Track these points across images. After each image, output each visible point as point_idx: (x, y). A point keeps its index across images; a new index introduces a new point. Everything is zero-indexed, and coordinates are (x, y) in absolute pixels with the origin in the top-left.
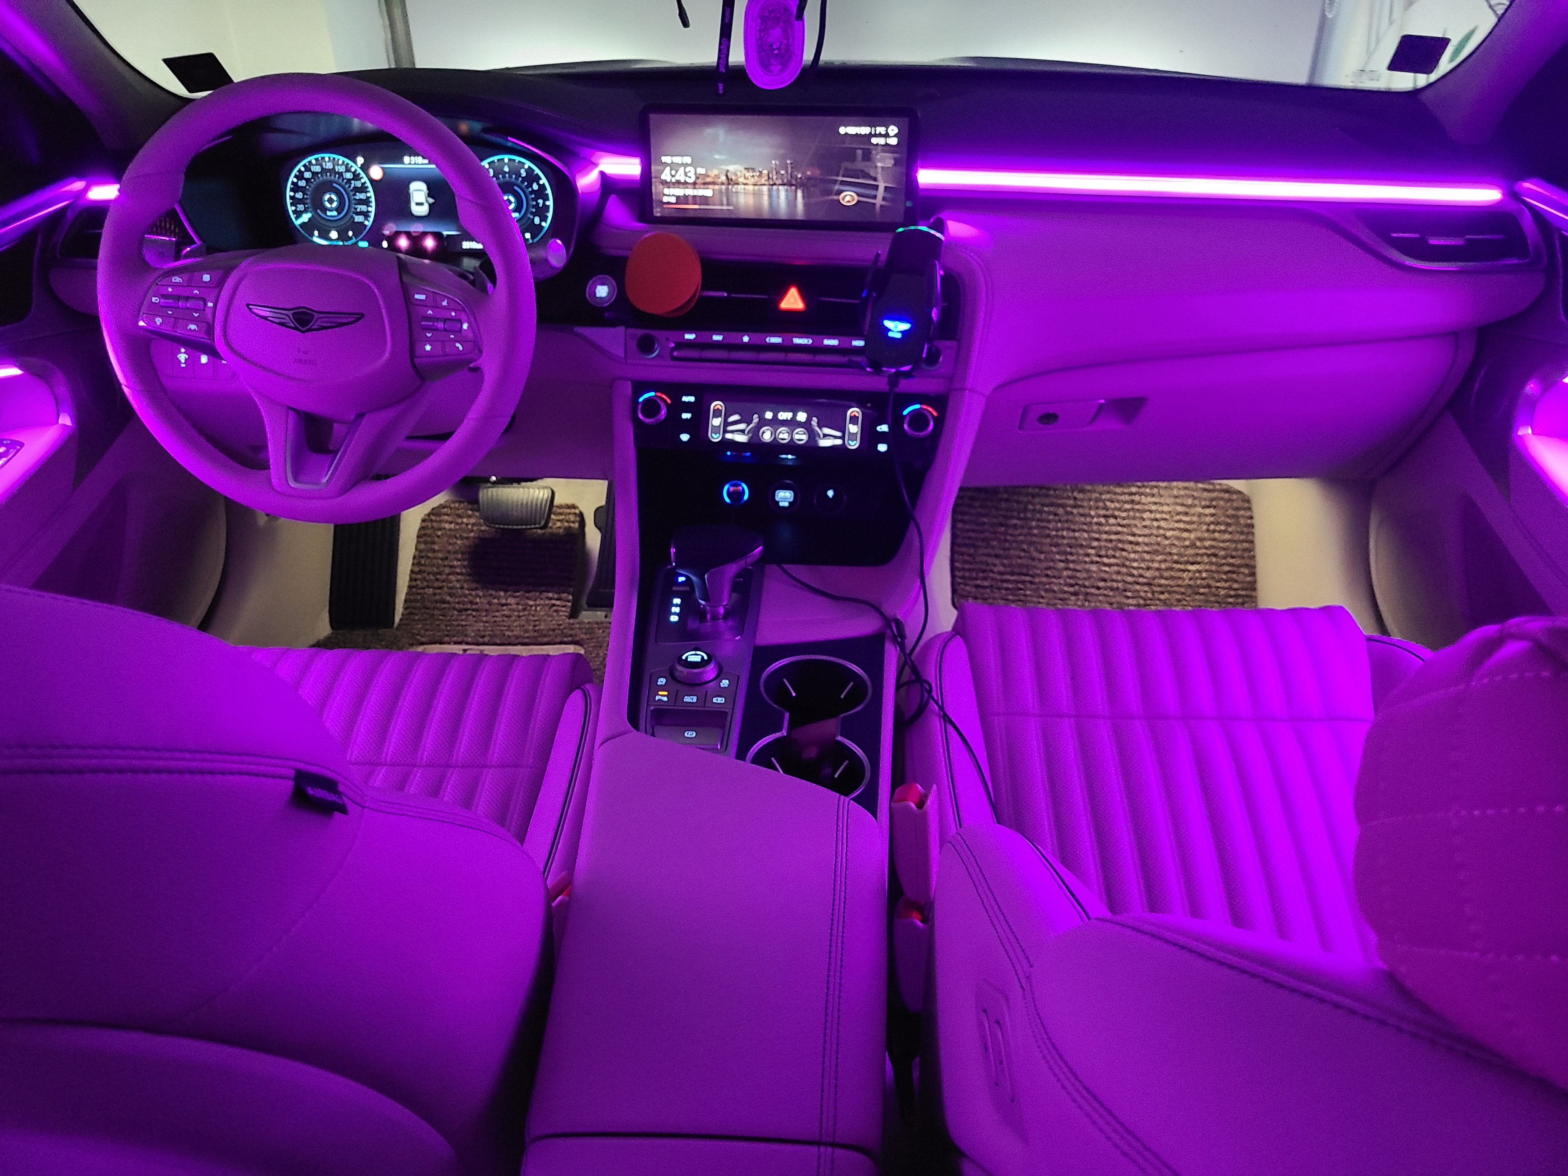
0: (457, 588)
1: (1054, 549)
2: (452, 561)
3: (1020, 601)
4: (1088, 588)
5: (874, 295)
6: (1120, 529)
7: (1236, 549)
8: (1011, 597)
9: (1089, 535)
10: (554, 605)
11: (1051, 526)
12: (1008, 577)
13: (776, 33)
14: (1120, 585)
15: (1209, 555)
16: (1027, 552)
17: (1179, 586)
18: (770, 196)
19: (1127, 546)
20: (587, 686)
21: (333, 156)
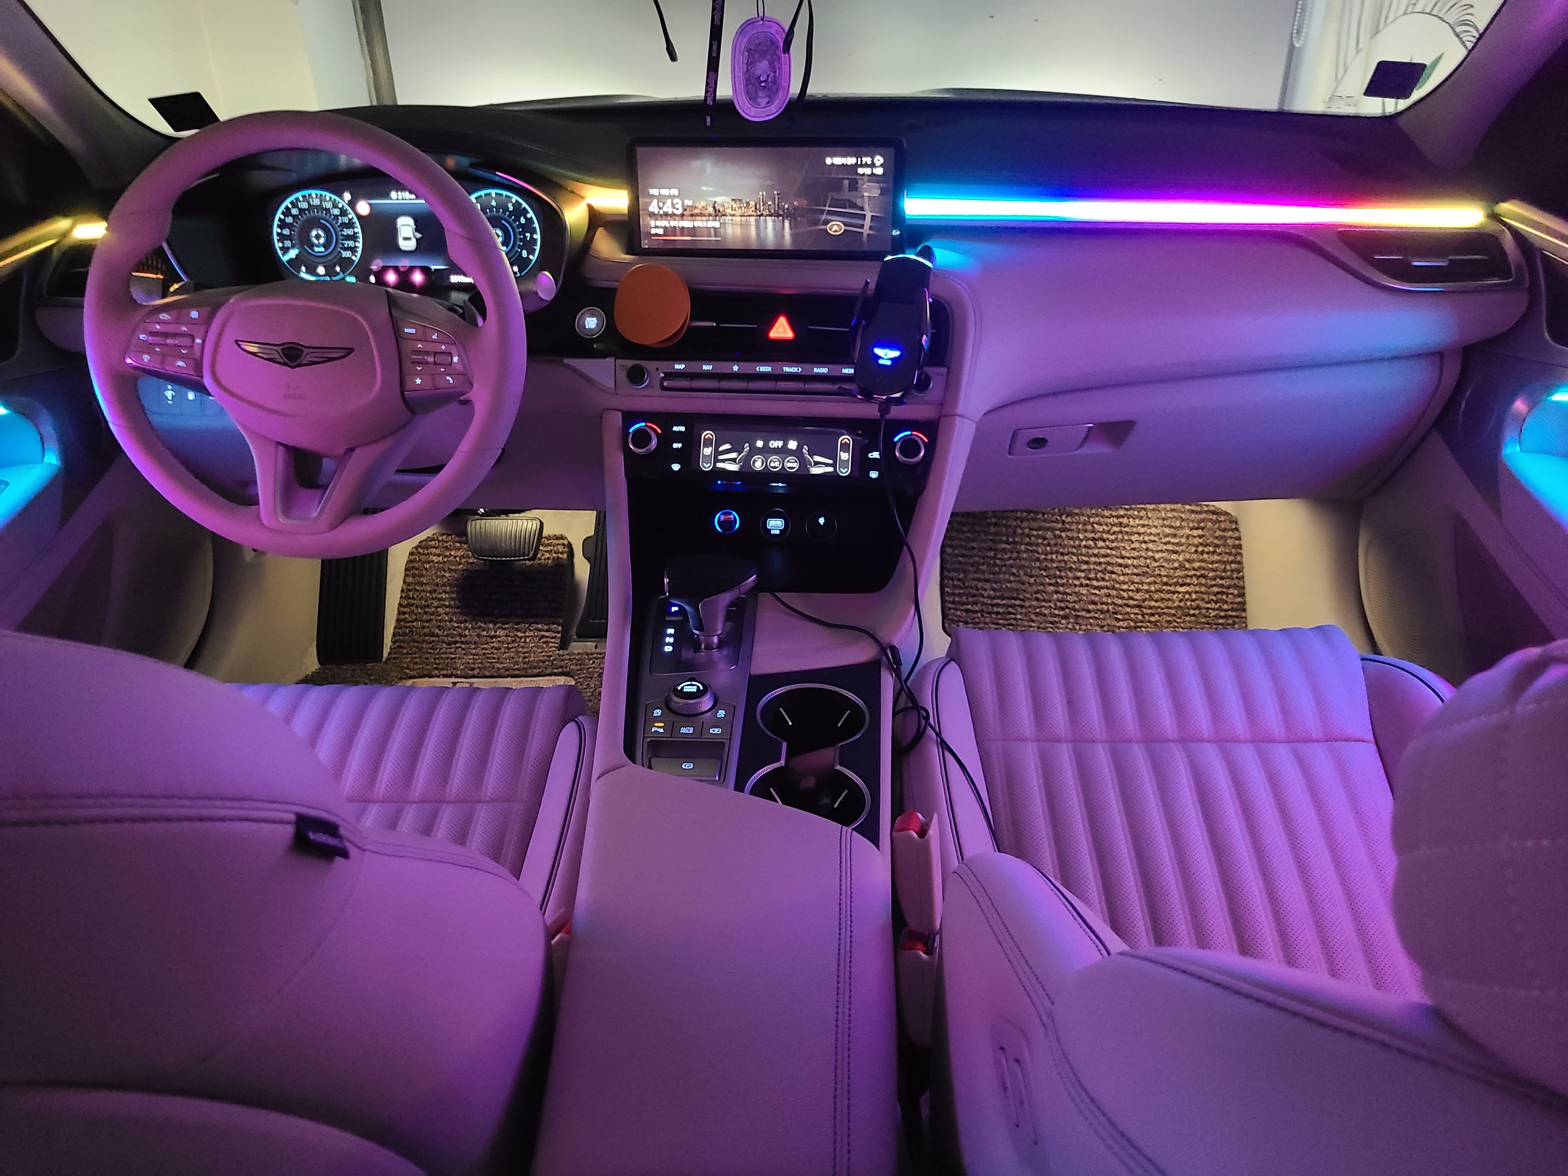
0: (446, 621)
1: (1044, 574)
2: (440, 593)
3: (1012, 625)
4: (1079, 611)
5: (864, 322)
6: (1108, 551)
7: (1225, 570)
8: (1001, 622)
9: (1078, 559)
10: (544, 636)
11: (1040, 551)
12: (999, 601)
13: (762, 67)
14: (1110, 607)
15: (1198, 577)
16: (1017, 576)
17: (1169, 607)
18: (757, 227)
19: (1116, 569)
20: (581, 718)
21: (319, 192)
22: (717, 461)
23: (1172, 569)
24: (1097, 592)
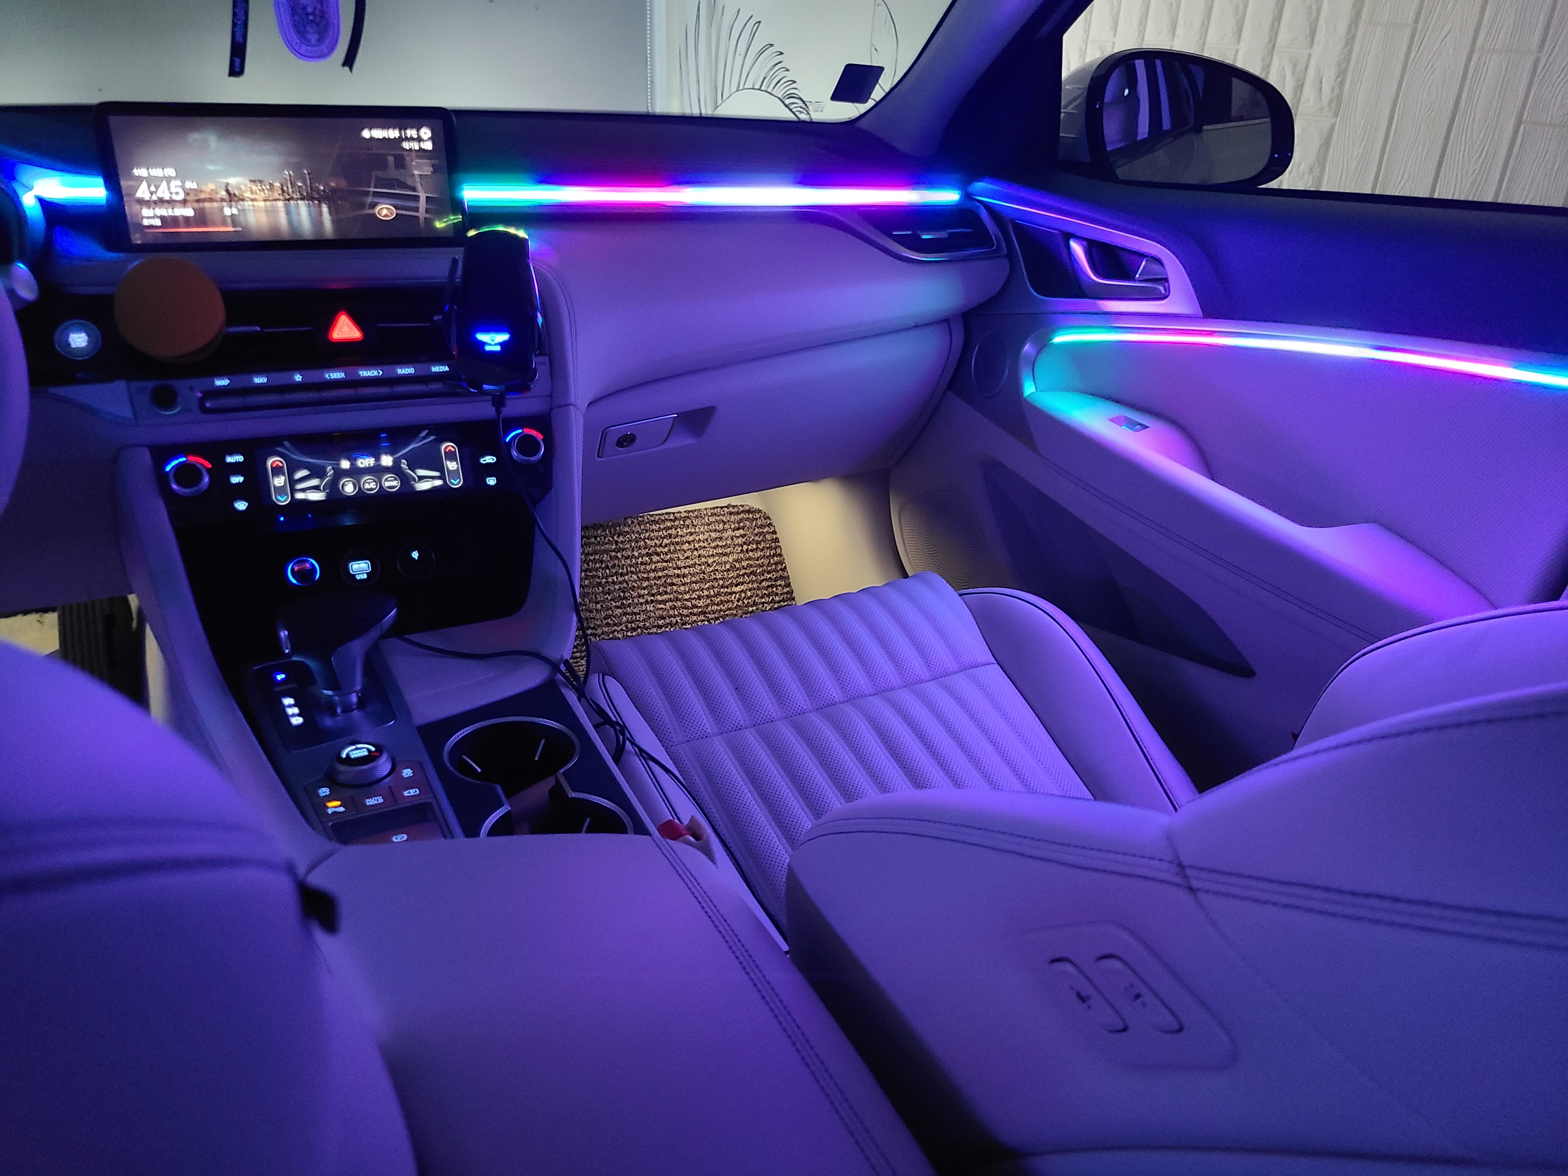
1: (608, 597)
7: (769, 564)
15: (748, 575)
18: (288, 213)
22: (293, 491)
23: (725, 571)
24: (662, 606)
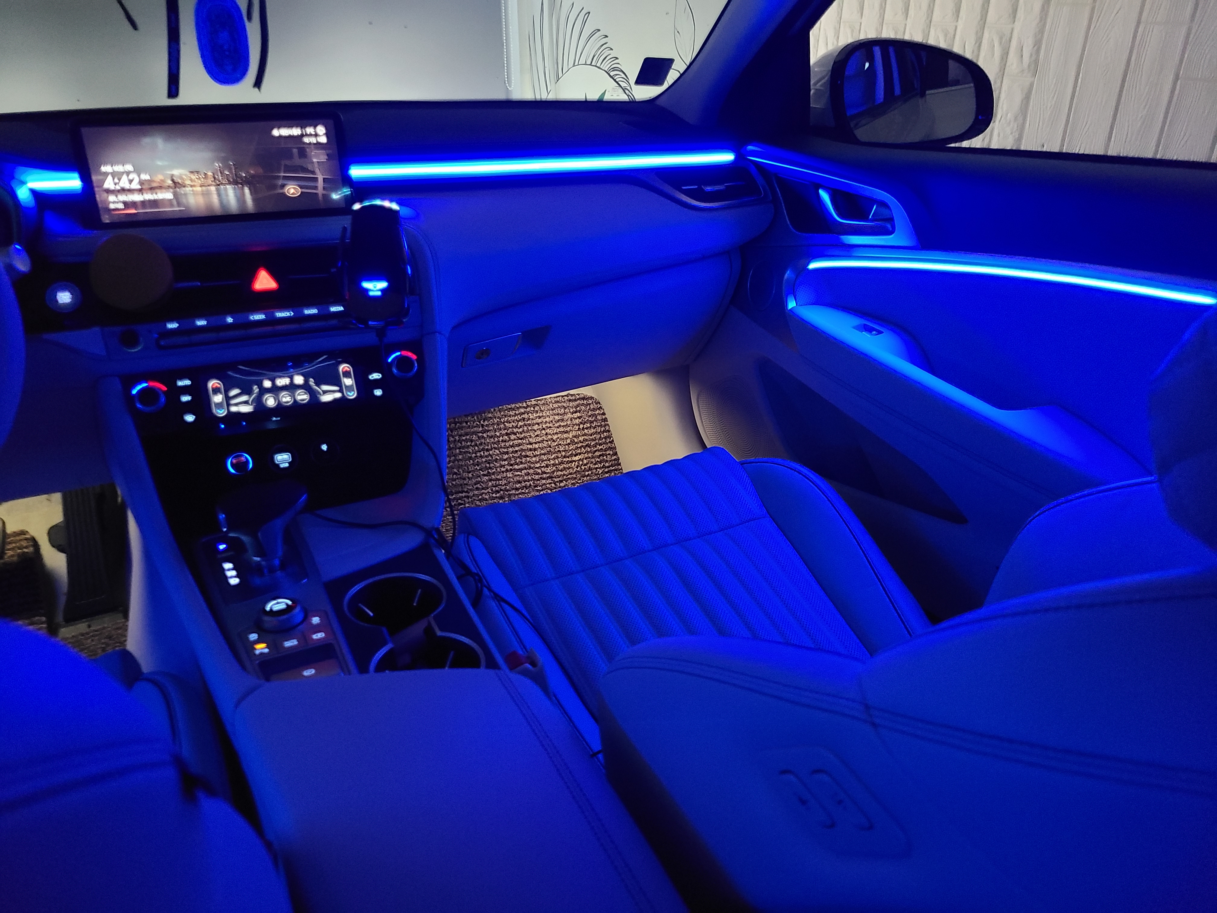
1: (478, 468)
4: (510, 491)
6: (520, 441)
9: (500, 451)
11: (471, 451)
14: (531, 483)
15: (585, 447)
16: (459, 475)
17: (571, 474)
18: (219, 195)
22: (228, 405)
